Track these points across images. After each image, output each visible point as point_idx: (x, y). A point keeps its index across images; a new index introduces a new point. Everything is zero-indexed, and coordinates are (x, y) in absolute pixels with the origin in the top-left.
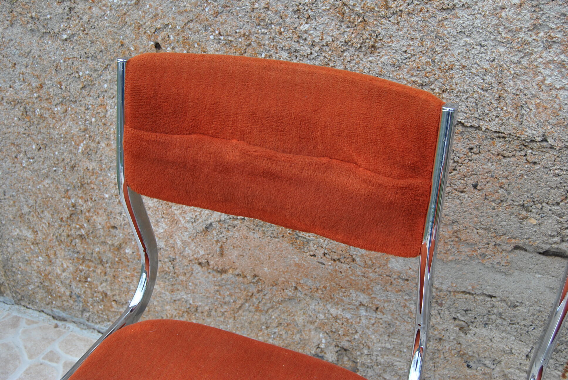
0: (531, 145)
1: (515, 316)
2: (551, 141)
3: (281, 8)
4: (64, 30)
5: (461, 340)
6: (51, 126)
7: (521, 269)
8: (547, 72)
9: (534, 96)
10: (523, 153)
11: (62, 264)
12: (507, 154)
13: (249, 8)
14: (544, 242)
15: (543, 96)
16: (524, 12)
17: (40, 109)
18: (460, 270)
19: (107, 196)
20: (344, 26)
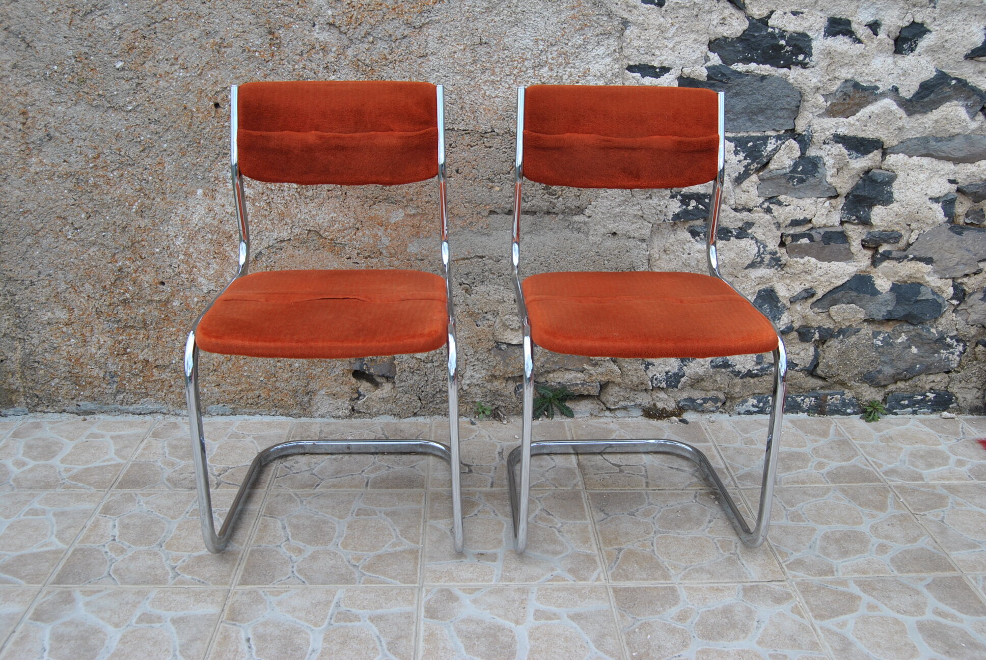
0: (486, 135)
1: (500, 269)
2: (496, 130)
3: (314, 66)
4: (130, 103)
5: (469, 301)
6: (105, 192)
7: (497, 229)
8: (486, 88)
9: (481, 104)
10: (482, 141)
11: (99, 340)
12: (473, 144)
13: (291, 69)
14: (507, 203)
15: (486, 103)
16: (467, 53)
17: (94, 178)
18: (458, 240)
19: (158, 250)
20: (359, 74)
